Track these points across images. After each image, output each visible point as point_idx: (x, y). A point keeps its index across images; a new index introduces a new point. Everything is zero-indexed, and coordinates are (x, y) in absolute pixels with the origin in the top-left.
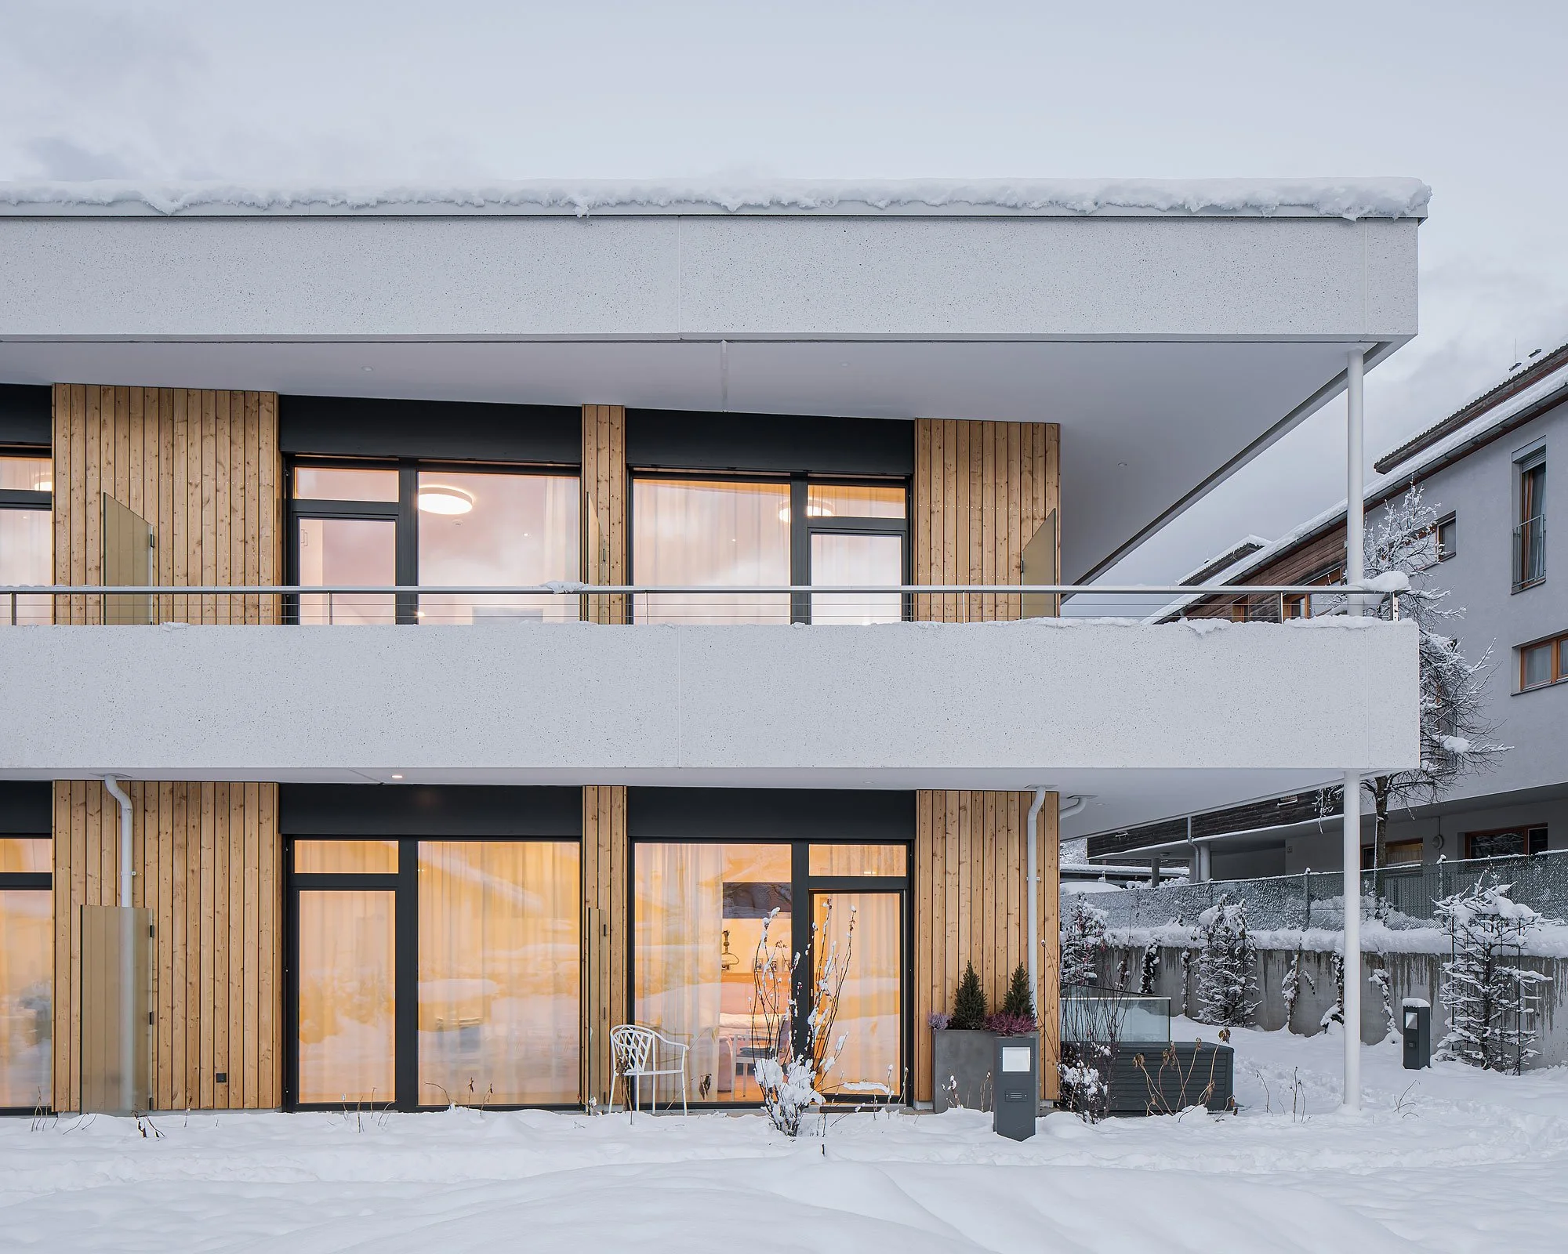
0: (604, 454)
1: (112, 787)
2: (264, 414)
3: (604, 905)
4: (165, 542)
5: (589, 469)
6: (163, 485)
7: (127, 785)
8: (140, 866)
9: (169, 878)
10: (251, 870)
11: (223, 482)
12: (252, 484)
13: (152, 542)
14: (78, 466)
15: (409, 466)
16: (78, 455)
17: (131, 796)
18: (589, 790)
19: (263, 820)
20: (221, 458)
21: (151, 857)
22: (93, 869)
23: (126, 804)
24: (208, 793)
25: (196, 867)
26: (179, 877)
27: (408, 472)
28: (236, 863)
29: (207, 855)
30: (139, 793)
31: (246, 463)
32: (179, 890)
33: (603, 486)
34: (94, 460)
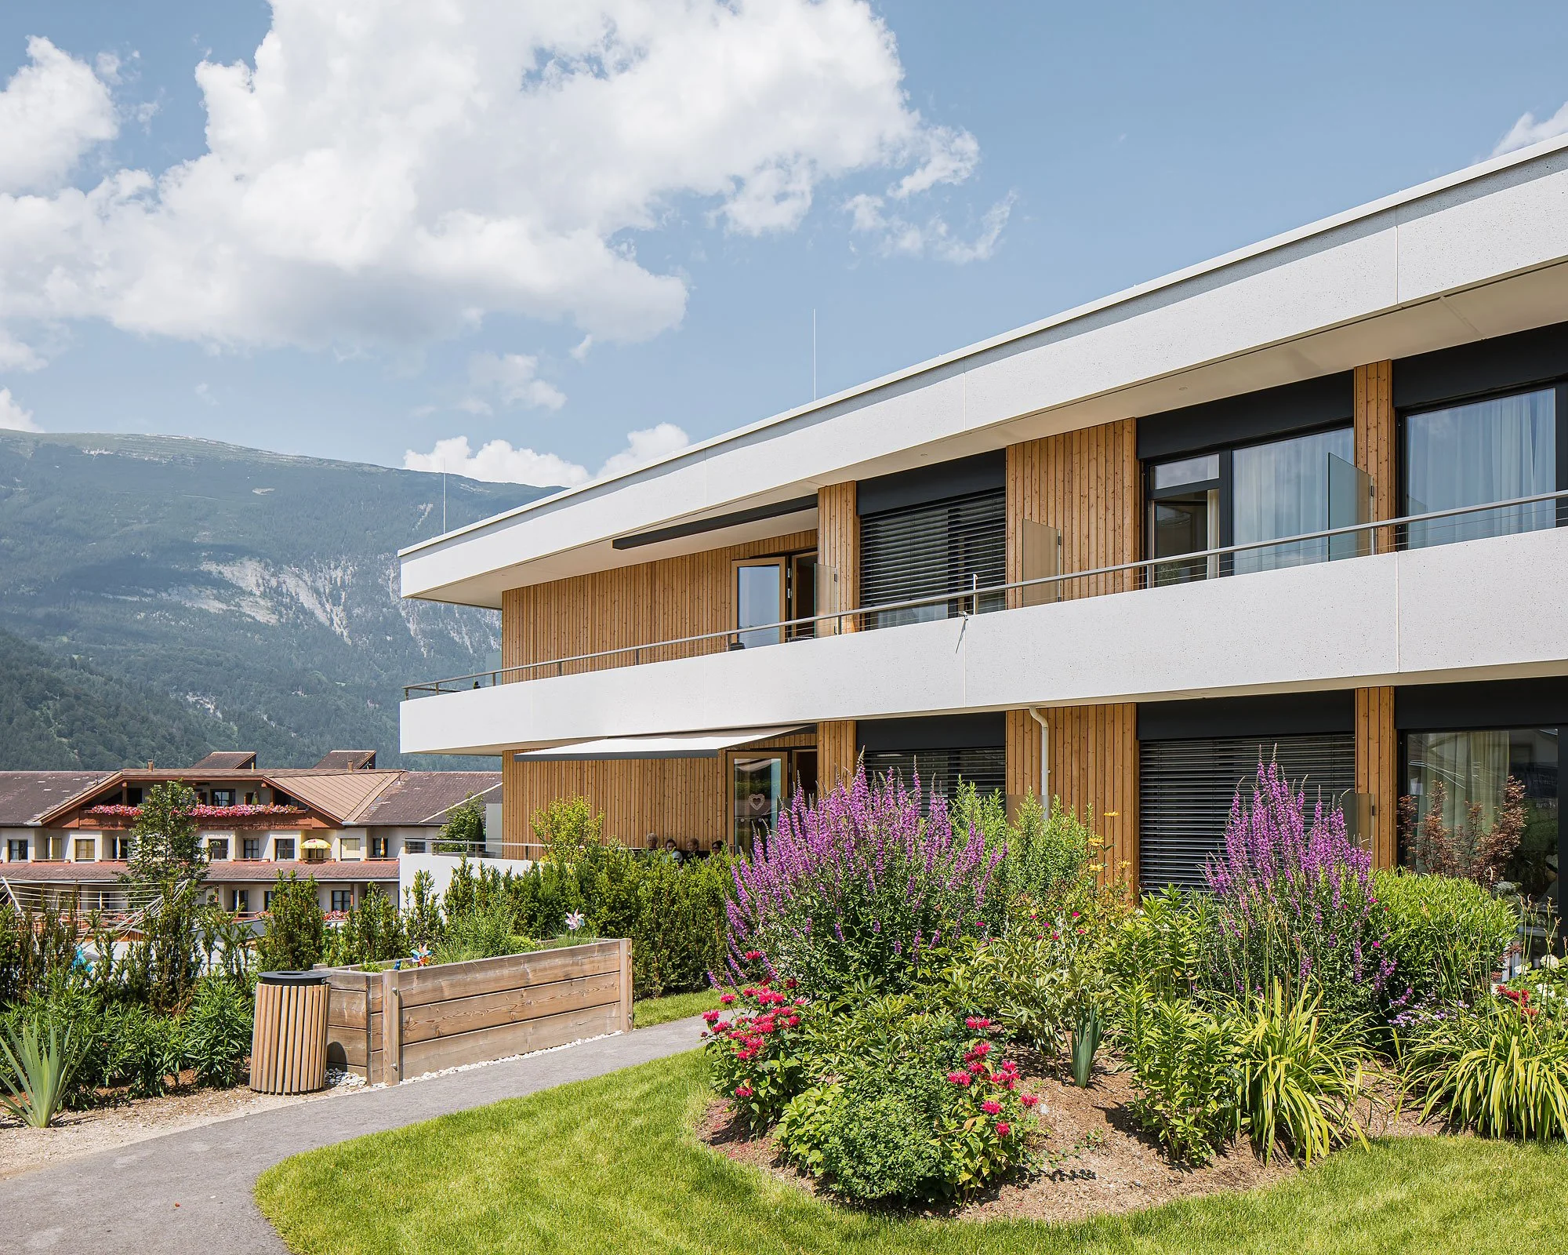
0: (1373, 405)
1: (1034, 715)
2: (1126, 434)
3: (1373, 790)
4: (1067, 542)
5: (1360, 421)
6: (1066, 500)
7: (1043, 711)
8: (1053, 766)
9: (1069, 774)
10: (1118, 766)
11: (1101, 489)
12: (1119, 487)
13: (1060, 541)
14: (1019, 499)
15: (1225, 449)
16: (1019, 492)
17: (1048, 719)
18: (1361, 694)
19: (1125, 730)
20: (1100, 474)
21: (1059, 760)
22: (1027, 770)
23: (1044, 724)
24: (1092, 713)
25: (1085, 767)
26: (1075, 773)
27: (1227, 453)
28: (1109, 764)
29: (1091, 757)
30: (1052, 715)
31: (1115, 473)
32: (1075, 782)
33: (1373, 433)
34: (1028, 492)
